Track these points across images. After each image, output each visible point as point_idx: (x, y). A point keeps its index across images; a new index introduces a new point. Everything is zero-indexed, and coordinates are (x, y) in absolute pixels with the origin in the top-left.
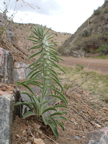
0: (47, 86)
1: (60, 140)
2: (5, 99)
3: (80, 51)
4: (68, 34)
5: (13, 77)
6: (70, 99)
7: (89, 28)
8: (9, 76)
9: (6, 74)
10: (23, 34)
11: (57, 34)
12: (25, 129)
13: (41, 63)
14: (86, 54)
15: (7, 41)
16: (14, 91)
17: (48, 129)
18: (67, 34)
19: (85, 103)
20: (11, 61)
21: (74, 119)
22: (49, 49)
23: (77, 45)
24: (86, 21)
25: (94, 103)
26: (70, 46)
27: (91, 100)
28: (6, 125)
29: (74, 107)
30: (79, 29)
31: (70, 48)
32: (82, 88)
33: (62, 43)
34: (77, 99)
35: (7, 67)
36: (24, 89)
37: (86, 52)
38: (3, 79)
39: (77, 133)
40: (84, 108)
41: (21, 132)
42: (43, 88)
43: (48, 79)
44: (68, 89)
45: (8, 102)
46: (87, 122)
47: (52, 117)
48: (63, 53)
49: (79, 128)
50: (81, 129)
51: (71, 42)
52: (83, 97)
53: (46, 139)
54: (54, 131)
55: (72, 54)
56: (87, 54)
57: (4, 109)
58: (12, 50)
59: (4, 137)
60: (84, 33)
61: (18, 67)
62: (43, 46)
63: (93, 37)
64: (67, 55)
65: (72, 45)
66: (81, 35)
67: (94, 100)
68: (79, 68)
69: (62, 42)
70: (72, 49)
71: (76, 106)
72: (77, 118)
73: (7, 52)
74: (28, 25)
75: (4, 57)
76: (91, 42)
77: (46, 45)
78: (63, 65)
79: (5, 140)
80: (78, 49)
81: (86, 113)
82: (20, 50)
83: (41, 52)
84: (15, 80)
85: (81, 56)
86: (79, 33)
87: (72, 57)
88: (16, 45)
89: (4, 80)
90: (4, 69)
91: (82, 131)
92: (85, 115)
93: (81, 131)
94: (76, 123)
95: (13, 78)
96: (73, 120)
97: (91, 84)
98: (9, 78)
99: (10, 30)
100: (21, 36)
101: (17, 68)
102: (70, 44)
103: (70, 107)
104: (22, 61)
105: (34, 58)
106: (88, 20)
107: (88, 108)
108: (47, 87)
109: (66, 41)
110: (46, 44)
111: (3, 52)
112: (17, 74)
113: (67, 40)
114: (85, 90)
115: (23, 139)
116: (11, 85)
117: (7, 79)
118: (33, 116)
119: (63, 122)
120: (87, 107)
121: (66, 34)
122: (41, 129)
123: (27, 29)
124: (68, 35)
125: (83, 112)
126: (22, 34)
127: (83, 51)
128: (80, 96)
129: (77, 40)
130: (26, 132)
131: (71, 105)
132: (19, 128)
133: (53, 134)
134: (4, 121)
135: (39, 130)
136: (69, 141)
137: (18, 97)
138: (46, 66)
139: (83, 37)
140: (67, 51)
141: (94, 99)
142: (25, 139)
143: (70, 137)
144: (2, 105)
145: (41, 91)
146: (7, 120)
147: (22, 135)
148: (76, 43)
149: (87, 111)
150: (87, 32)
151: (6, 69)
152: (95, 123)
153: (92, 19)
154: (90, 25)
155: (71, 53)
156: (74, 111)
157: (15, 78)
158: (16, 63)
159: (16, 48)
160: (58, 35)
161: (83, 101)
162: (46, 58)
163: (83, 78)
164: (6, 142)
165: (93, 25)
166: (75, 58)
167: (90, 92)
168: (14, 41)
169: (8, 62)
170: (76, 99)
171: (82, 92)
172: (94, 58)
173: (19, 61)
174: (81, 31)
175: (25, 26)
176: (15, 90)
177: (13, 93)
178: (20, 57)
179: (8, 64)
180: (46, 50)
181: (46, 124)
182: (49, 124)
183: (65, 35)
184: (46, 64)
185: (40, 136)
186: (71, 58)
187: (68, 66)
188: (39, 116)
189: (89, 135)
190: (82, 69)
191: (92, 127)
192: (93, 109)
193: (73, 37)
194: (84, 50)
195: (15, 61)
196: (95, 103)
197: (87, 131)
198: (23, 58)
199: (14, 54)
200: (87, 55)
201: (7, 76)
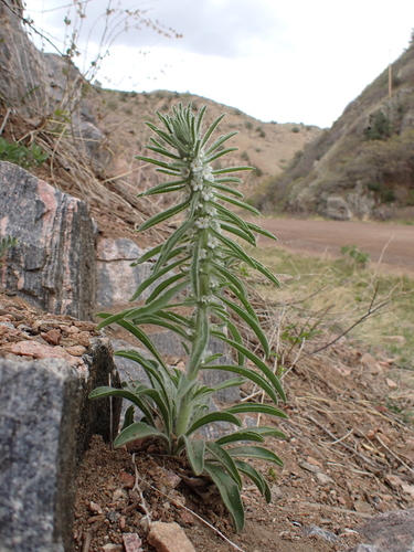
0: (206, 333)
1: (252, 536)
2: (46, 375)
3: (353, 196)
4: (309, 128)
5: (91, 292)
6: (306, 384)
7: (390, 105)
8: (78, 290)
9: (68, 280)
10: (135, 131)
11: (265, 131)
12: (123, 486)
13: (187, 244)
14: (380, 205)
15: (74, 160)
16: (87, 347)
17: (208, 491)
18: (305, 130)
19: (364, 402)
20: (84, 236)
21: (317, 463)
22: (215, 194)
23: (341, 170)
24: (382, 75)
25: (404, 404)
26: (315, 177)
27: (393, 389)
28: (47, 463)
29: (320, 416)
30: (352, 109)
31: (315, 183)
32: (359, 342)
33: (283, 165)
34: (334, 382)
35: (71, 256)
36: (130, 339)
37: (379, 200)
38: (54, 301)
39: (322, 516)
40: (359, 420)
41: (107, 495)
42: (192, 339)
43: (212, 304)
44: (297, 343)
45: (56, 385)
46: (371, 475)
47: (225, 447)
48: (287, 202)
49: (334, 497)
50: (344, 502)
51: (318, 159)
52: (359, 377)
53: (196, 528)
54: (230, 498)
55: (320, 207)
56: (384, 206)
57: (42, 408)
58: (90, 191)
59: (35, 502)
60: (372, 126)
61: (113, 256)
62: (193, 182)
63: (406, 141)
64: (301, 210)
65: (322, 171)
66: (358, 133)
67: (406, 392)
68: (347, 261)
69: (282, 161)
70: (321, 188)
71: (328, 412)
72: (330, 459)
73: (73, 201)
74: (153, 97)
75: (60, 222)
76: (399, 159)
77: (205, 181)
78: (283, 251)
79: (38, 514)
80: (346, 186)
81: (366, 441)
82: (119, 193)
83: (187, 204)
84: (99, 304)
85: (359, 215)
86: (350, 123)
87: (321, 219)
88: (107, 173)
89: (59, 306)
90: (61, 262)
91: (348, 508)
92: (363, 447)
93: (343, 511)
94: (323, 478)
95: (90, 297)
96: (312, 463)
97: (396, 329)
98: (76, 296)
99: (87, 119)
100: (129, 138)
101: (107, 262)
102: (316, 170)
103: (305, 414)
104: (127, 236)
105: (172, 223)
106: (387, 71)
107: (378, 420)
108: (206, 337)
109: (299, 155)
110: (206, 177)
111: (59, 201)
112: (108, 281)
113: (303, 151)
114: (369, 351)
115: (113, 520)
116: (80, 323)
117: (70, 302)
118: (156, 441)
119: (271, 469)
120: (372, 418)
121: (299, 128)
122: (183, 488)
123: (152, 111)
124: (308, 133)
125: (356, 436)
126: (132, 132)
127: (365, 197)
128: (347, 372)
129: (341, 152)
130: (125, 495)
131: (308, 407)
132: (102, 480)
133: (226, 513)
134: (40, 448)
135: (172, 492)
136: (288, 543)
137: (105, 368)
138: (205, 256)
139: (367, 140)
140: (303, 193)
141: (406, 386)
142: (119, 521)
143: (295, 528)
144: (35, 394)
145: (187, 350)
146: (50, 448)
147: (110, 507)
148: (340, 165)
149: (371, 432)
150: (384, 121)
151: (67, 265)
152: (401, 482)
153: (407, 67)
154: (396, 91)
155: (318, 204)
156: (320, 428)
157: (99, 299)
158: (103, 242)
159: (105, 185)
160: (269, 134)
161: (358, 395)
162: (206, 226)
163: (360, 300)
164: (43, 522)
165: (409, 90)
166: (332, 221)
167: (390, 360)
168: (102, 158)
169: (73, 238)
170: (330, 385)
171: (357, 359)
172: (410, 224)
173: (115, 236)
174: (359, 115)
175: (142, 99)
176: (92, 341)
177: (84, 353)
178: (119, 220)
179: (73, 245)
180: (207, 198)
181: (198, 473)
182: (211, 474)
183: (296, 135)
184: (205, 251)
185: (175, 515)
186: (316, 224)
187: (306, 254)
188: (177, 443)
189: (371, 527)
190: (360, 265)
191: (387, 497)
192: (396, 426)
193: (328, 142)
194: (372, 193)
195: (100, 233)
196: (409, 402)
197: (366, 512)
198: (131, 223)
199: (98, 207)
200: (382, 210)
201: (70, 290)
